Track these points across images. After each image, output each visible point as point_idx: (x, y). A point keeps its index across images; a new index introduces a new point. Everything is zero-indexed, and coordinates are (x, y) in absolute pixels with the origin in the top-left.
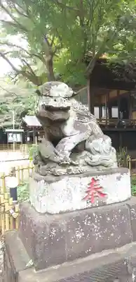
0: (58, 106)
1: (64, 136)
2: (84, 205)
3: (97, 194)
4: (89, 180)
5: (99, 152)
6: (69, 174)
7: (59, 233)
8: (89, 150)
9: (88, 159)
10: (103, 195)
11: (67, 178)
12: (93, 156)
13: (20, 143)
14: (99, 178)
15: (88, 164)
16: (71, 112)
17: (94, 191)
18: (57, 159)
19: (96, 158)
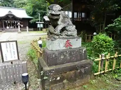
0: (55, 14)
1: (58, 25)
2: (64, 48)
3: (69, 45)
4: (66, 40)
5: (70, 31)
6: (59, 38)
7: (56, 56)
8: (67, 30)
9: (66, 33)
10: (71, 45)
11: (58, 39)
12: (68, 32)
13: (43, 28)
14: (70, 40)
15: (66, 35)
16: (61, 16)
17: (68, 44)
18: (55, 33)
19: (69, 33)
